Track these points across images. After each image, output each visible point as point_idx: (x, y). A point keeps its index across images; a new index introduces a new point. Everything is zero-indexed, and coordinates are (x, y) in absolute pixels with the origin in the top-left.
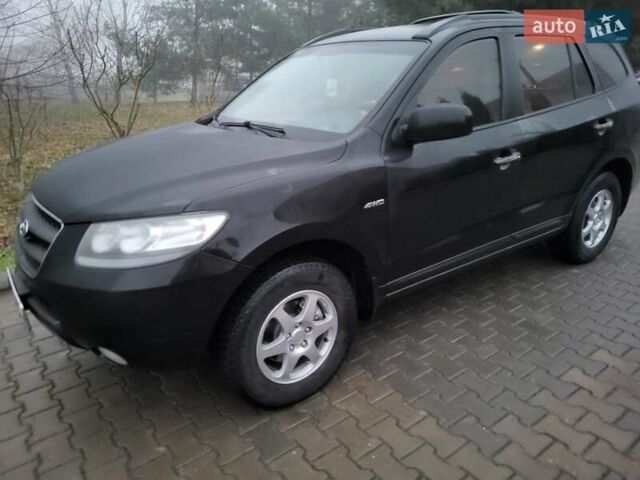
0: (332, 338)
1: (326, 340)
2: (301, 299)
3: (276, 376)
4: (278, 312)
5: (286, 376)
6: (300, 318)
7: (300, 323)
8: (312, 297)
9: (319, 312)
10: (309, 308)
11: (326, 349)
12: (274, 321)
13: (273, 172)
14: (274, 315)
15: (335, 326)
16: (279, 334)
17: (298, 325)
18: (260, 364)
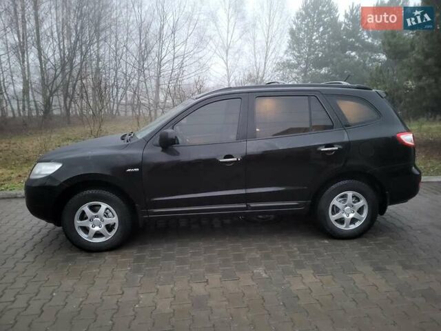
0: (116, 227)
2: (98, 205)
4: (86, 208)
8: (104, 206)
10: (101, 211)
14: (83, 209)
15: (117, 222)
16: (86, 218)
17: (96, 216)
18: (77, 228)
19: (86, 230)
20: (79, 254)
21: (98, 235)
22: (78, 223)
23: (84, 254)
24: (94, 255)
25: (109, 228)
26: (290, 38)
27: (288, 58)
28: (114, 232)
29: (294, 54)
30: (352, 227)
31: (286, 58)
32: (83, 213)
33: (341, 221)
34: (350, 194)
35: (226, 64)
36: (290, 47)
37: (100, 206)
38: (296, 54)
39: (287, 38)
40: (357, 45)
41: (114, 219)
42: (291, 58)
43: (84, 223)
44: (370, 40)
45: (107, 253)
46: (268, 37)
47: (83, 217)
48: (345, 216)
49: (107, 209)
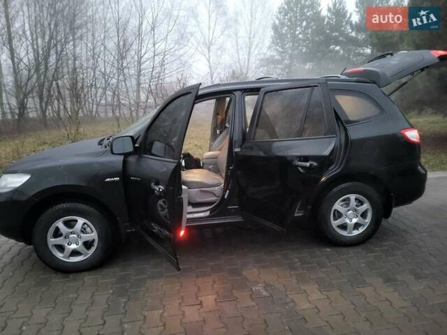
0: (96, 244)
4: (60, 224)
5: (65, 257)
8: (81, 221)
10: (78, 226)
14: (57, 225)
15: (96, 238)
16: (61, 235)
17: (71, 233)
18: (50, 247)
19: (61, 248)
20: (54, 275)
21: (75, 253)
22: (52, 241)
23: (60, 275)
24: (71, 276)
25: (88, 245)
26: (272, 33)
27: (271, 54)
28: (93, 249)
29: (277, 50)
30: (356, 233)
31: (269, 54)
32: (57, 229)
33: (344, 227)
34: (353, 197)
35: (209, 61)
36: (273, 43)
37: (77, 221)
38: (280, 49)
39: (270, 33)
40: (341, 39)
41: (93, 235)
42: (275, 53)
43: (59, 241)
44: (353, 34)
45: (86, 273)
46: (251, 33)
47: (57, 233)
48: (348, 221)
49: (85, 223)
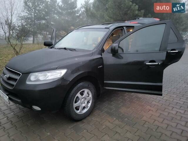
0: (91, 102)
1: (89, 102)
2: (83, 91)
3: (78, 112)
4: (78, 95)
5: (80, 112)
6: (84, 96)
7: (84, 98)
8: (86, 91)
9: (88, 95)
10: (85, 94)
11: (90, 105)
12: (77, 97)
13: (76, 59)
18: (74, 109)
27: (24, 14)
43: (77, 104)
